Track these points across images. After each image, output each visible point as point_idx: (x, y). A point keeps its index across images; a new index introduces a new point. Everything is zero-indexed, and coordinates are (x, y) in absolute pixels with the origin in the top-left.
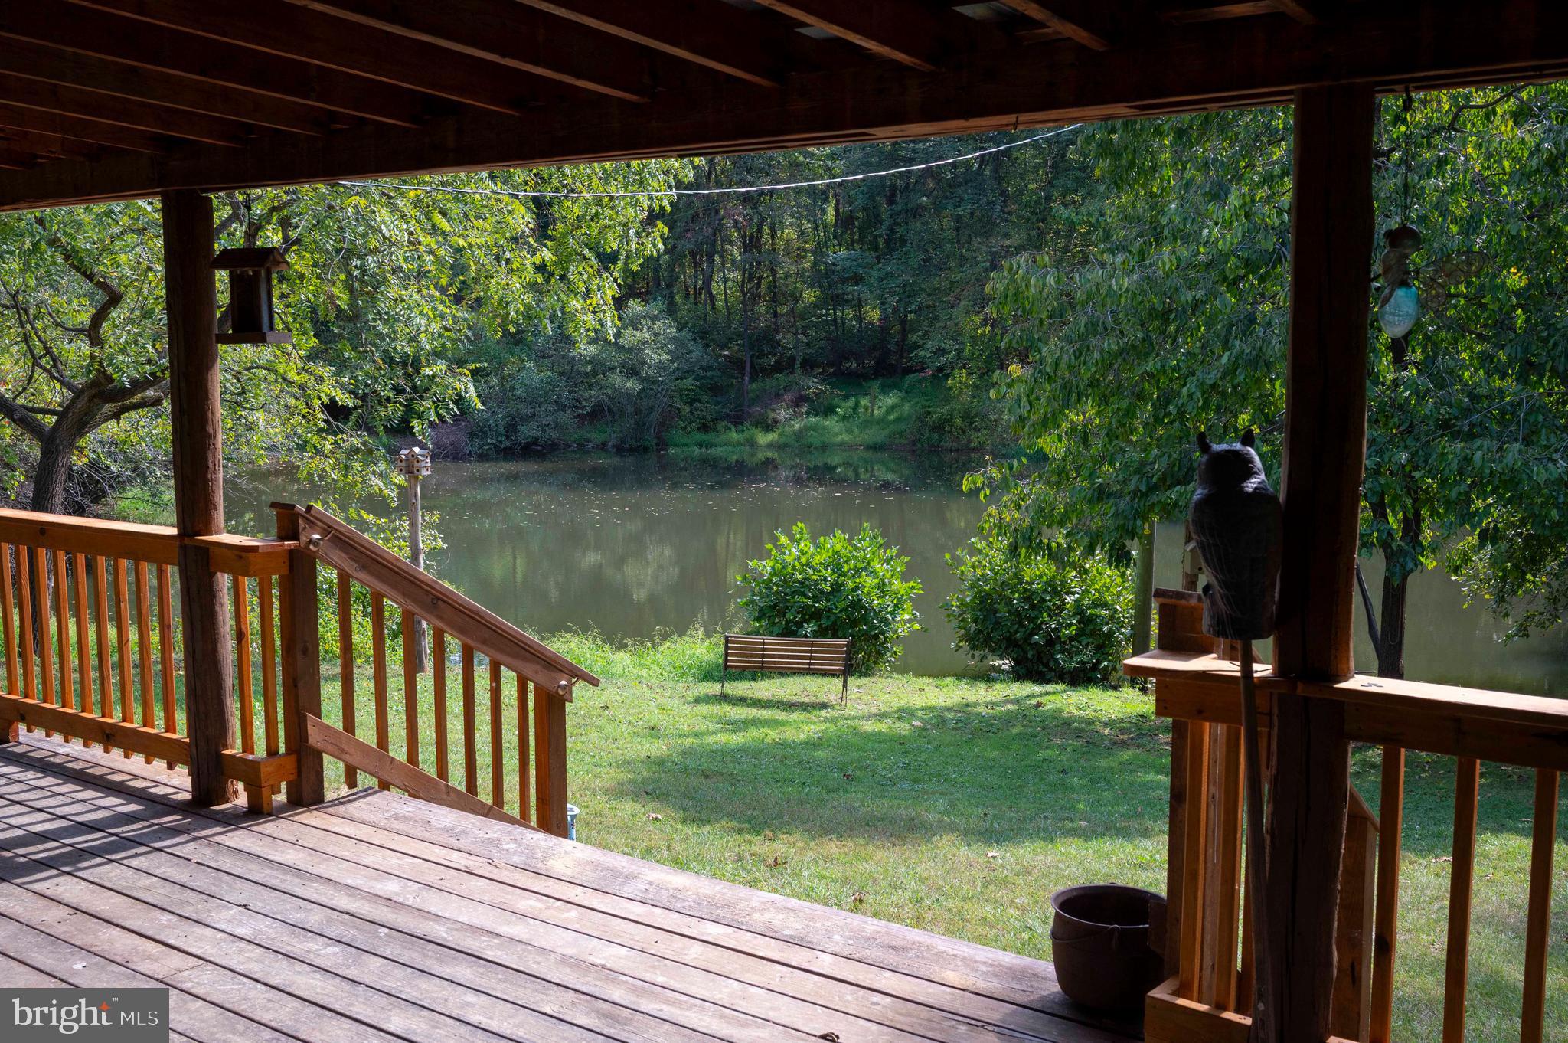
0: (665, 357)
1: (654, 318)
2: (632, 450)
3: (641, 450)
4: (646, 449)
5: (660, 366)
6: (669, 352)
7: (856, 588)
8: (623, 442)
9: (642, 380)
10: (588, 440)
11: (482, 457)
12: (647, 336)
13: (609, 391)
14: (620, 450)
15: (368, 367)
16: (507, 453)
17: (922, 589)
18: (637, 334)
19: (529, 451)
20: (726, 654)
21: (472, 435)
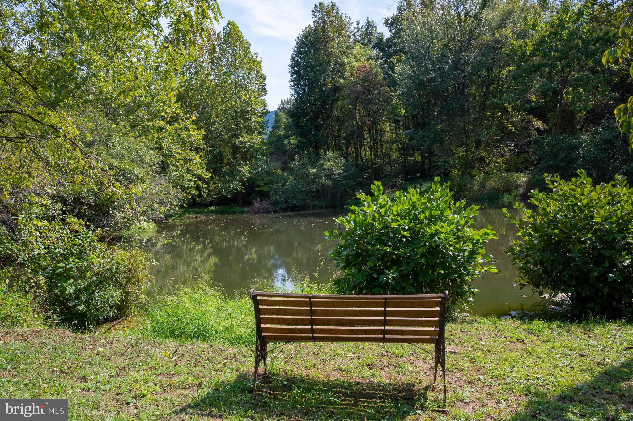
0: (341, 171)
1: (336, 158)
2: (331, 207)
3: (335, 207)
4: (336, 207)
5: (339, 174)
6: (342, 170)
7: (433, 235)
8: (328, 205)
9: (332, 180)
10: (316, 205)
11: (275, 212)
12: (334, 164)
13: (320, 185)
14: (326, 207)
15: (235, 183)
16: (285, 210)
17: (495, 235)
18: (330, 163)
19: (293, 209)
20: (259, 322)
21: (272, 204)
